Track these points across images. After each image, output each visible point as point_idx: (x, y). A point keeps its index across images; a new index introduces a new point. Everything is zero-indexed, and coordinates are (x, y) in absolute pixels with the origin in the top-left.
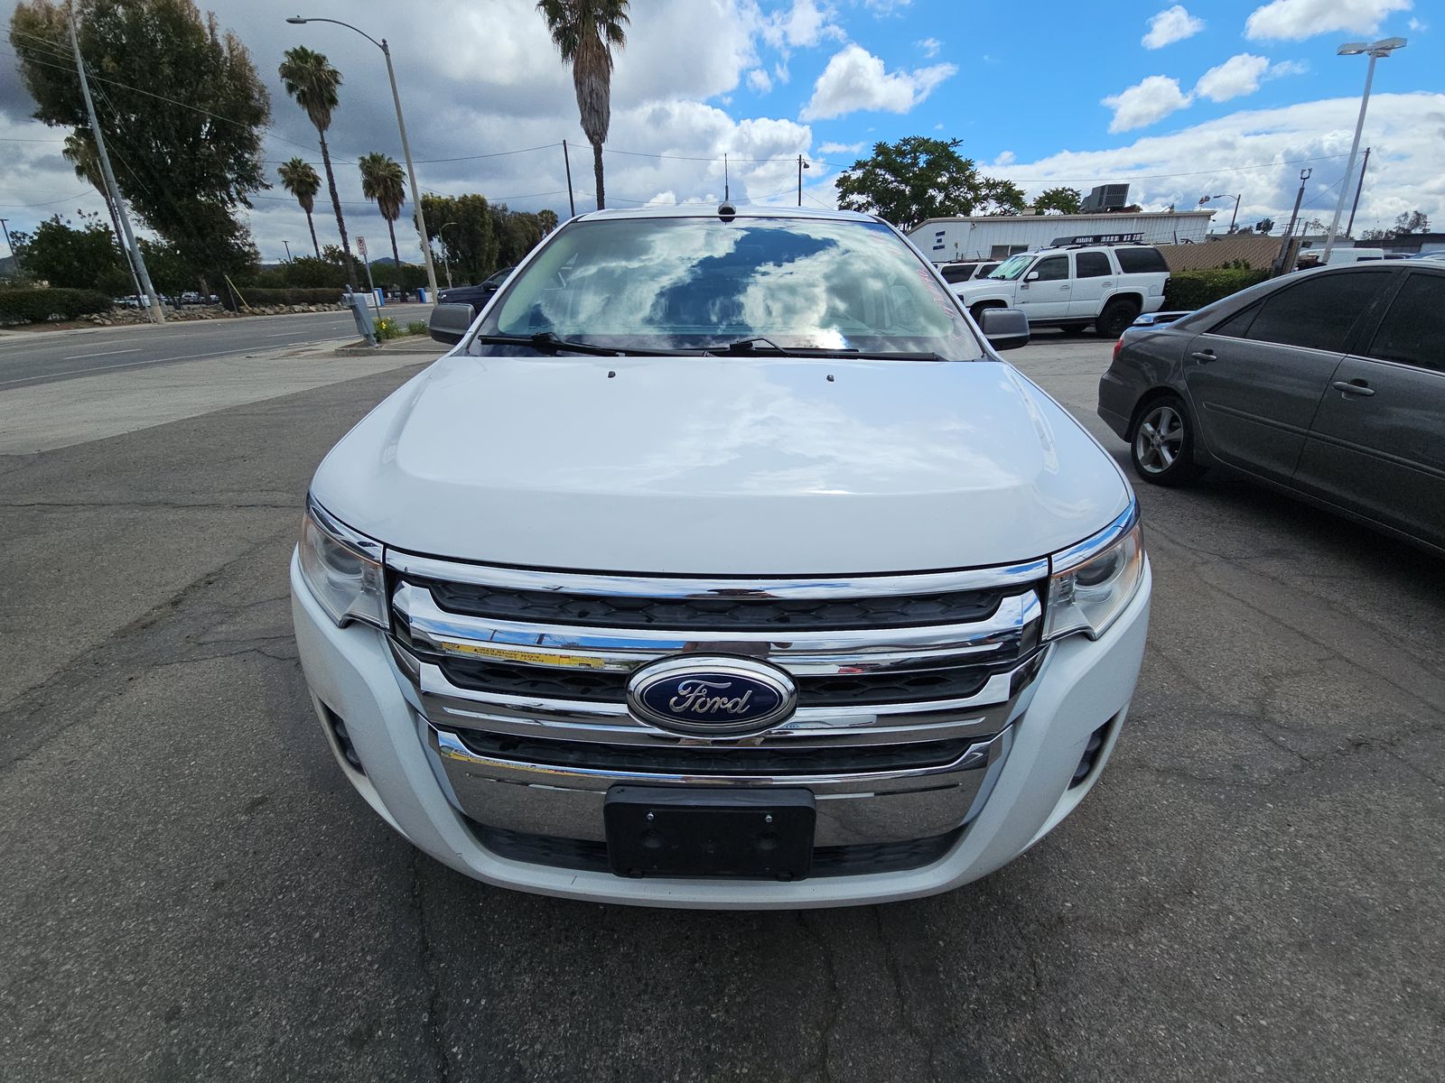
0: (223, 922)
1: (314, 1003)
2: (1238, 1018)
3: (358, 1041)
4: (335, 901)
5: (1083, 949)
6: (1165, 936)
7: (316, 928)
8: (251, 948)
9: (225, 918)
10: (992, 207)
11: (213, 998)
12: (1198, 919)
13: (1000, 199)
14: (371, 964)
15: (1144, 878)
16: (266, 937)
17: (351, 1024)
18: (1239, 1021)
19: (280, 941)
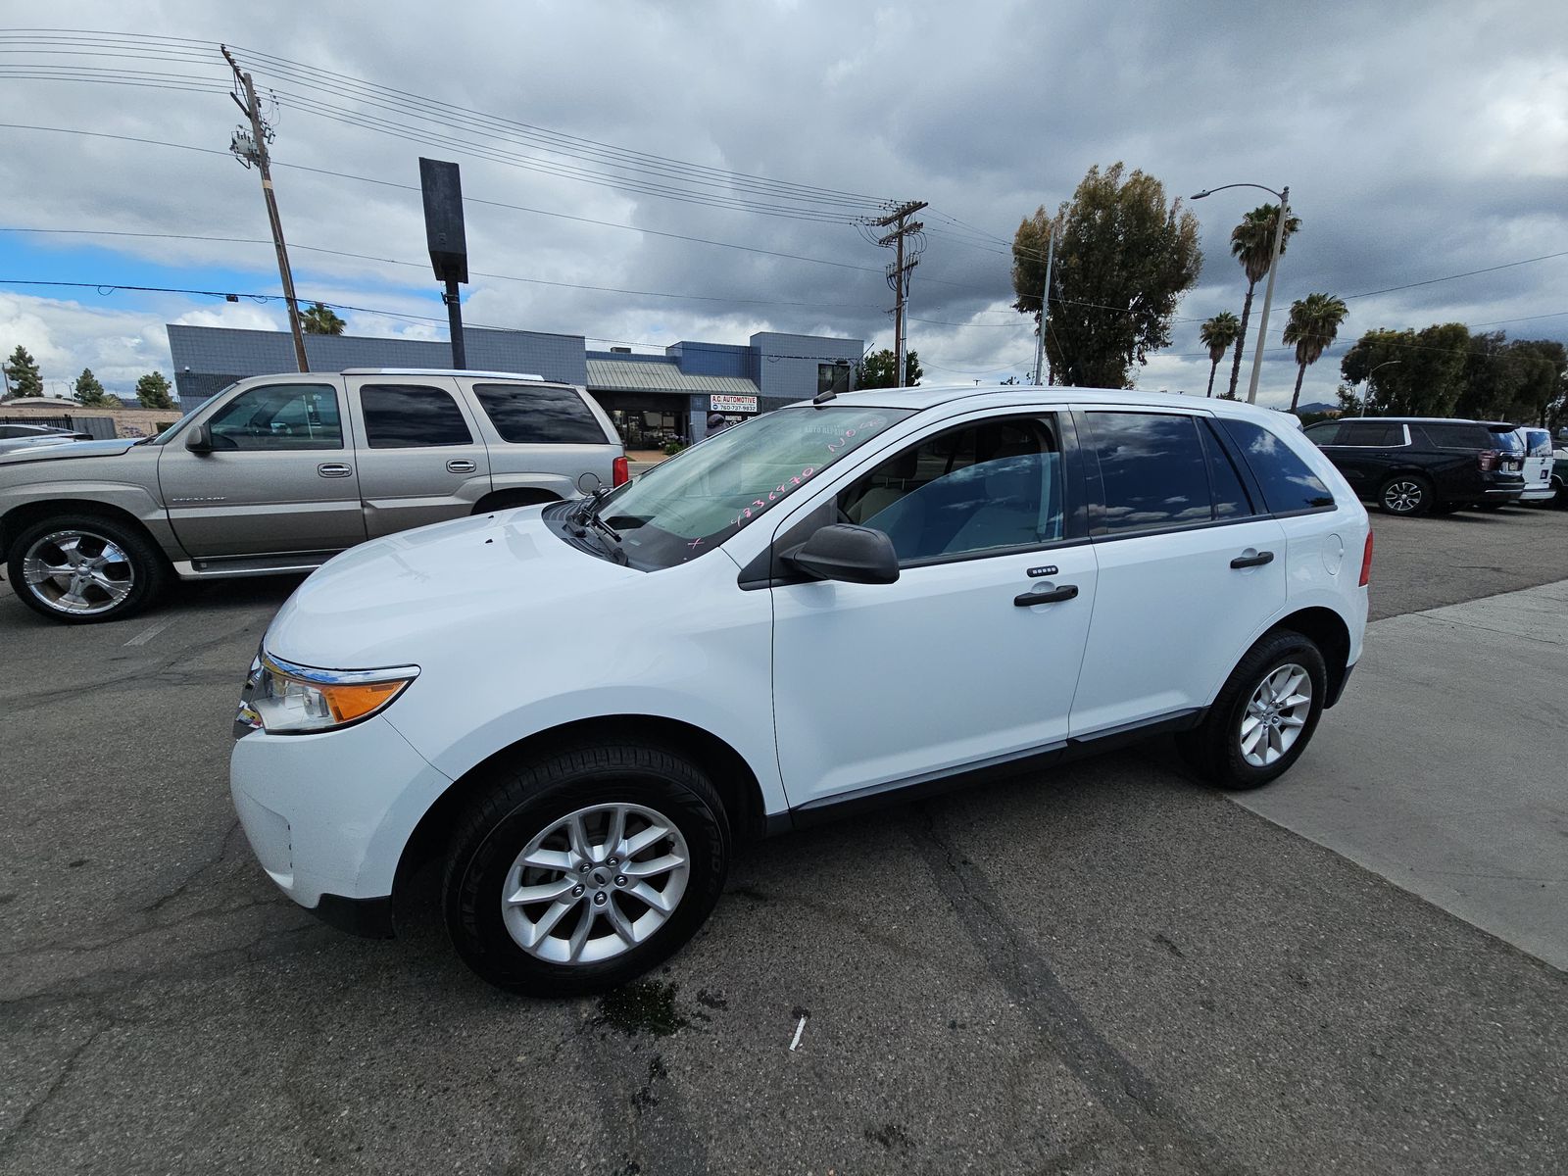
2: (181, 1156)
5: (284, 1045)
6: (276, 1116)
12: (285, 1154)
15: (346, 1112)
18: (177, 1155)
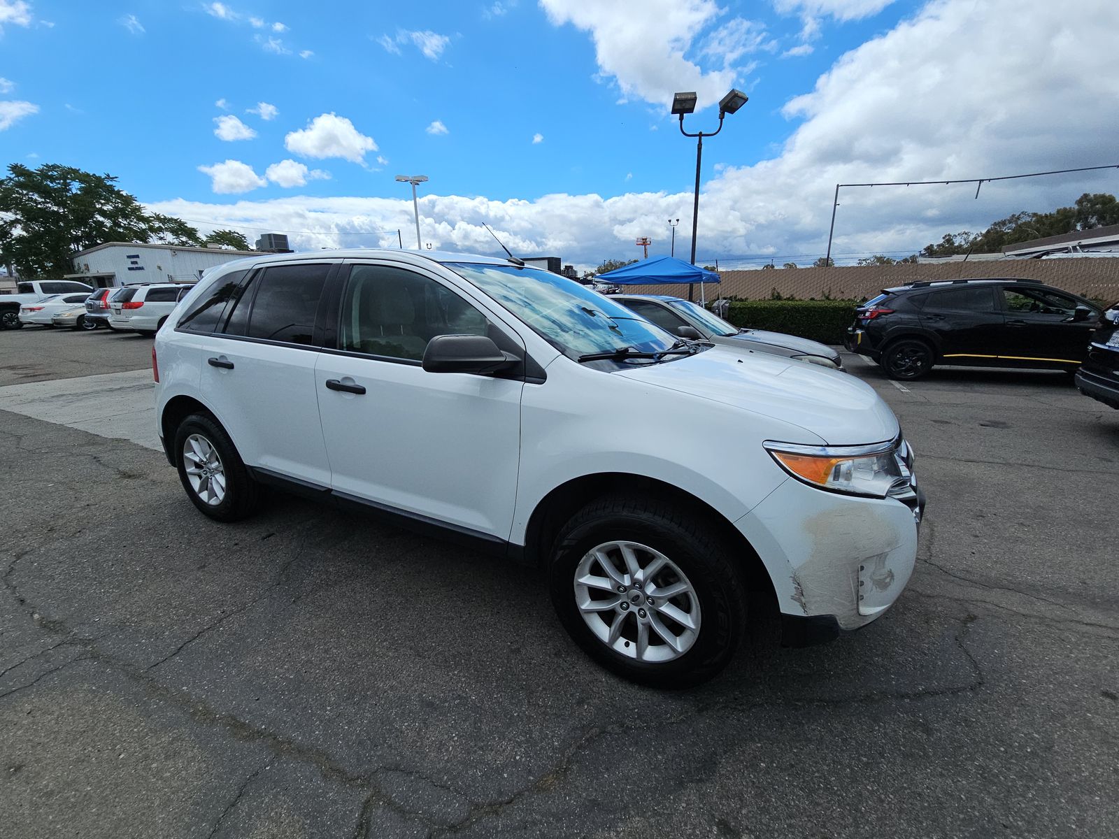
0: (864, 828)
1: (912, 755)
3: (928, 731)
4: (836, 750)
7: (859, 760)
8: (882, 801)
9: (859, 827)
10: (169, 237)
11: (926, 819)
13: (175, 232)
14: (880, 726)
16: (872, 792)
17: (920, 735)
19: (873, 782)
